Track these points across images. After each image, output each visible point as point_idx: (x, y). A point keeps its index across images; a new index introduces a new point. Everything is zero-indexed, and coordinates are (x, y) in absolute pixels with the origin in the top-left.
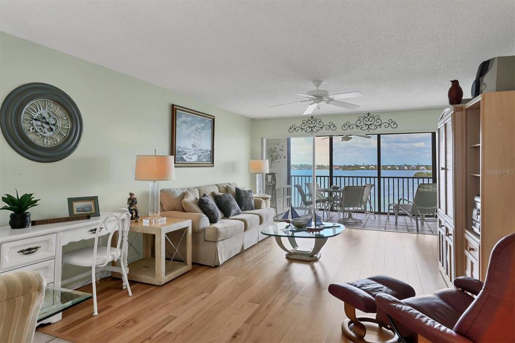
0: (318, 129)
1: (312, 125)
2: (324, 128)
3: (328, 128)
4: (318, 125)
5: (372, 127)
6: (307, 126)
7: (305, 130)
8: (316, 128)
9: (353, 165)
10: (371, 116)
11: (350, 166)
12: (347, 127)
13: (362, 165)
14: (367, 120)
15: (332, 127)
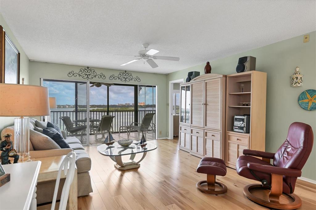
0: (93, 77)
1: (88, 74)
2: (97, 77)
3: (100, 77)
4: (92, 74)
5: (127, 80)
6: (83, 74)
7: (82, 76)
8: (91, 76)
10: (127, 72)
12: (112, 78)
14: (125, 75)
15: (102, 76)
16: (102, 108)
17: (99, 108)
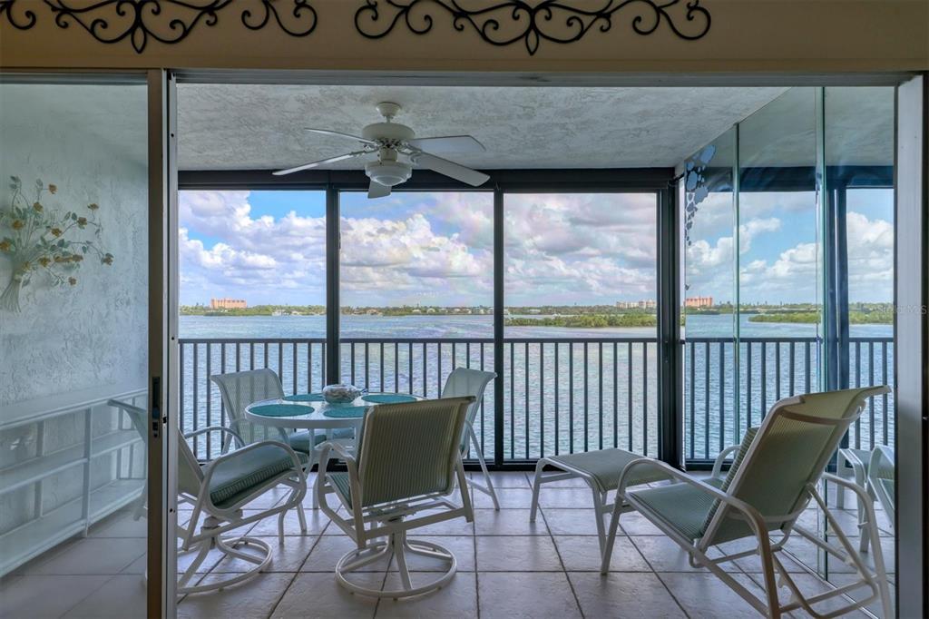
9: (401, 306)
11: (395, 309)
13: (416, 306)
16: (569, 316)
17: (562, 316)
